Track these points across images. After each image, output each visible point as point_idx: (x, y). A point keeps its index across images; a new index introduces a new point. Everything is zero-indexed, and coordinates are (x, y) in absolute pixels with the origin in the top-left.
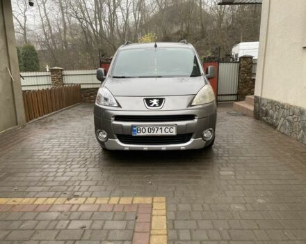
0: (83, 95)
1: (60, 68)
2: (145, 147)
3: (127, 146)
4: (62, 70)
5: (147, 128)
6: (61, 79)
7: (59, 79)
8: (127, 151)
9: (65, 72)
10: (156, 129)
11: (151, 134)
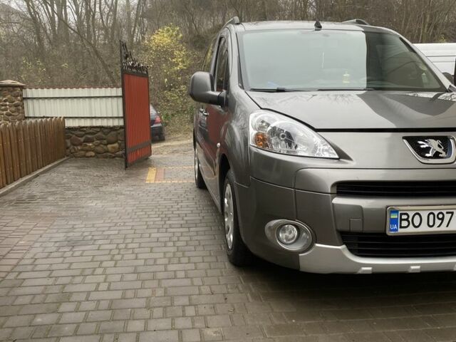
0: (68, 142)
1: (18, 83)
2: (415, 264)
3: (368, 264)
4: (22, 88)
5: (424, 215)
6: (19, 107)
7: (16, 106)
8: (365, 277)
9: (29, 93)
10: (447, 217)
11: (435, 229)
